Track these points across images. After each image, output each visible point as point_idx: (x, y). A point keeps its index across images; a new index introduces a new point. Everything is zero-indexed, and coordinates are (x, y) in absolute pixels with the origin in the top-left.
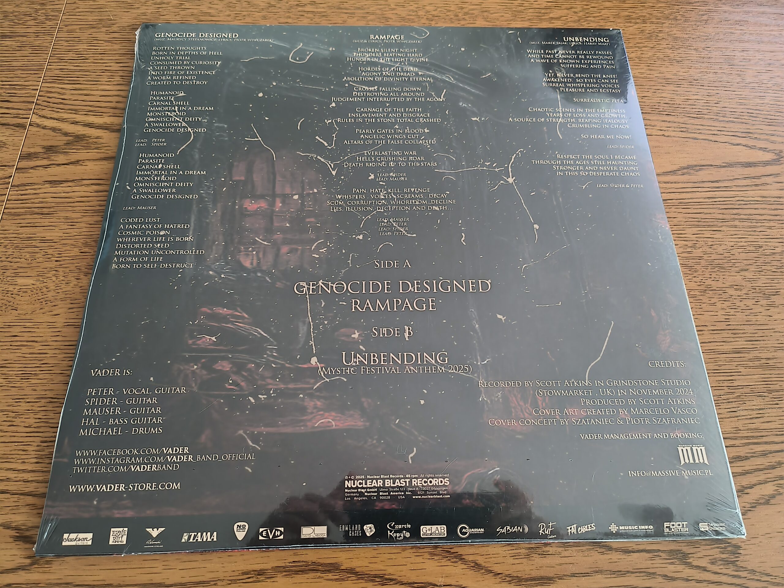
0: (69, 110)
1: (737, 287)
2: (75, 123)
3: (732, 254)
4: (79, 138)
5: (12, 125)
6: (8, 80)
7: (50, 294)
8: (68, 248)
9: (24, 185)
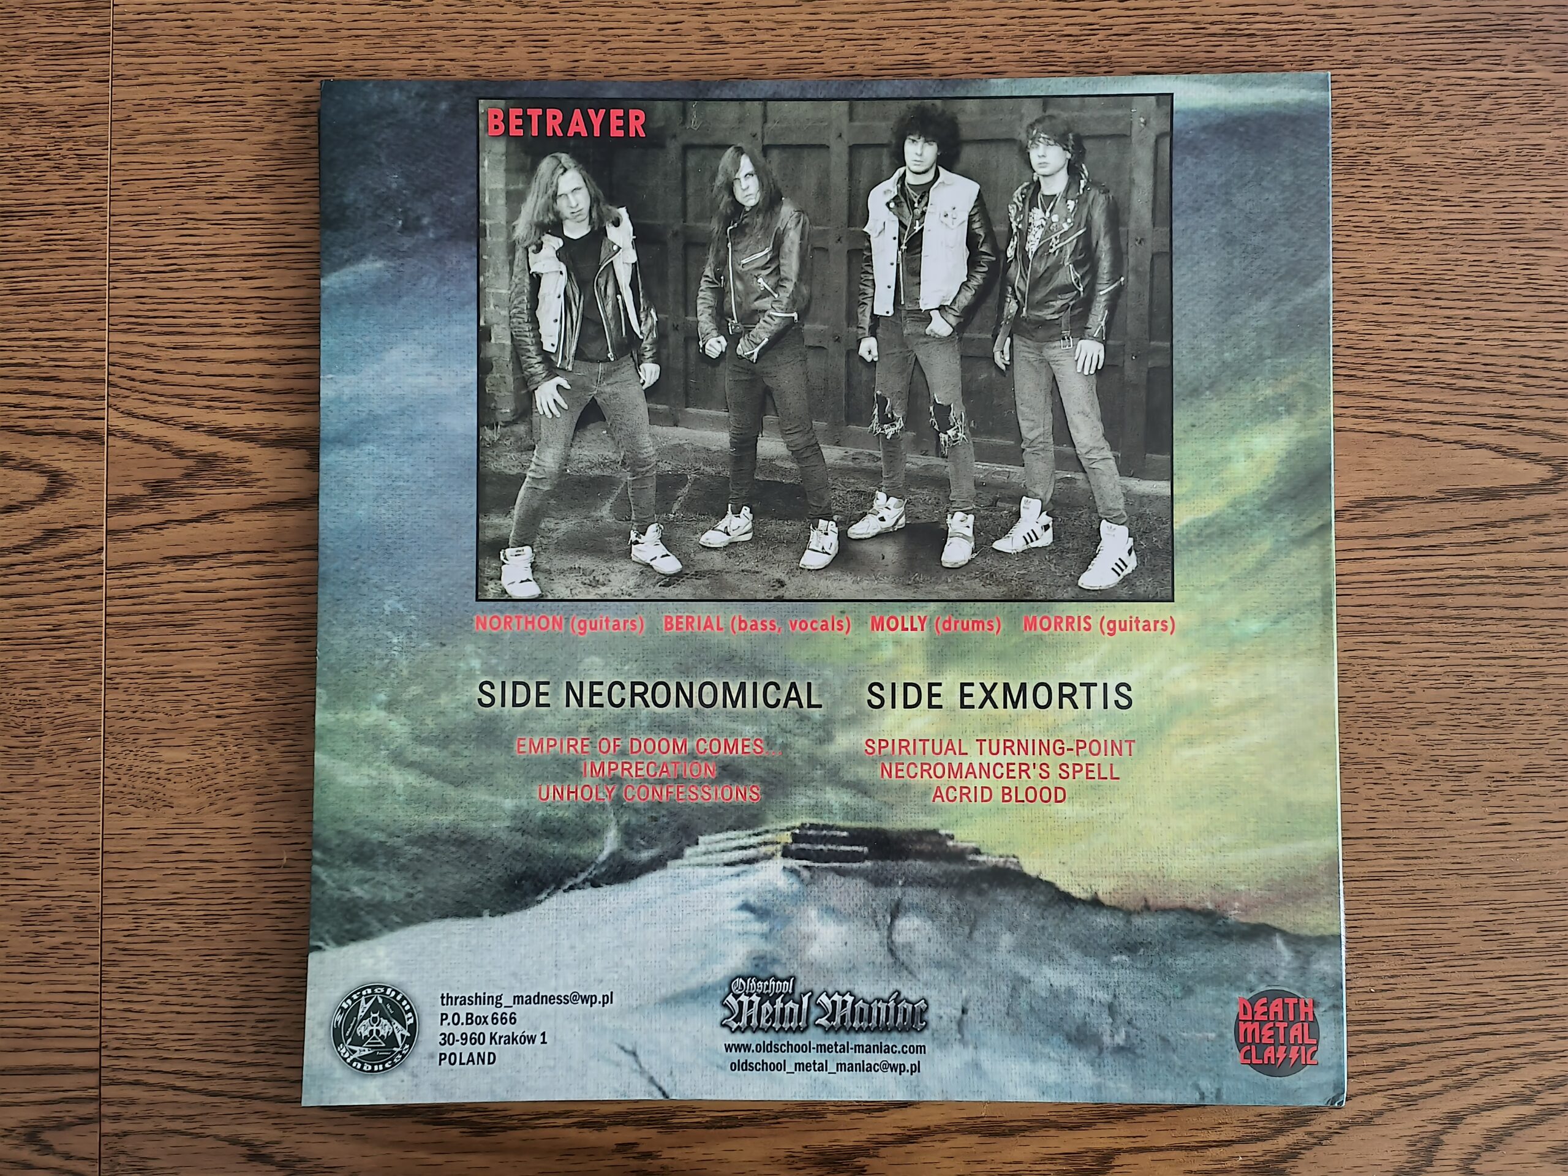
0: (173, 396)
1: (1406, 758)
2: (192, 427)
3: (1410, 692)
4: (208, 461)
5: (76, 435)
6: (42, 326)
7: (221, 778)
8: (232, 691)
9: (131, 565)
